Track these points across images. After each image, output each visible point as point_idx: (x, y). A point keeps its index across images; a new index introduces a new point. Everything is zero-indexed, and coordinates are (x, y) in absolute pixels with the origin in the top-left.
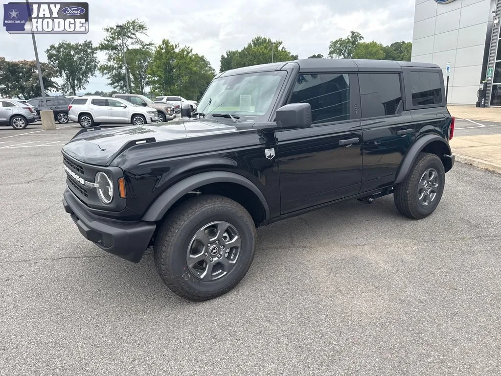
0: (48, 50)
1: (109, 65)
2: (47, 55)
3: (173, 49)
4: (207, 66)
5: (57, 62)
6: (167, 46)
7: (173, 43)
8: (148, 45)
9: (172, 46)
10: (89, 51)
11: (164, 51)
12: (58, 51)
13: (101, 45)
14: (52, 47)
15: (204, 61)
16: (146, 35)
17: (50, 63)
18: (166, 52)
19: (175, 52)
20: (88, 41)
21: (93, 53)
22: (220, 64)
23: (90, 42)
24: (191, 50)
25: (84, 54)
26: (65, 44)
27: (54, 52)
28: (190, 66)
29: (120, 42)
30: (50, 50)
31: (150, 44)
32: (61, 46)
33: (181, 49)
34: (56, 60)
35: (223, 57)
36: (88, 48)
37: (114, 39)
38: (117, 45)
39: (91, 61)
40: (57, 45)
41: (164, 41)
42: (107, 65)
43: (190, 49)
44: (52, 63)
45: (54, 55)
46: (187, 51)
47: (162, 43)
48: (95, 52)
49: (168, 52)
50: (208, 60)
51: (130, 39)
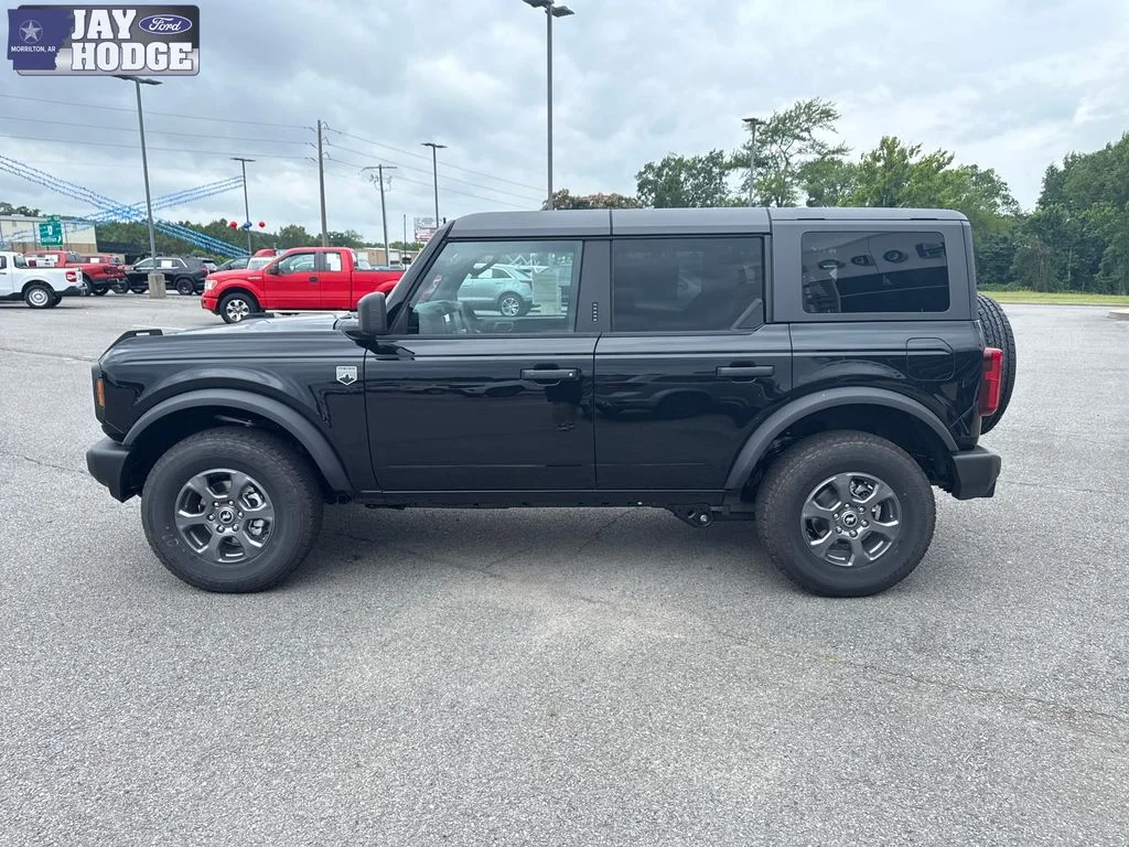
0: (641, 174)
1: (743, 199)
2: (637, 182)
3: (905, 158)
4: (997, 194)
5: (653, 195)
6: (891, 152)
7: (905, 143)
8: (834, 152)
9: (902, 151)
10: (716, 170)
11: (880, 164)
12: (659, 175)
13: (736, 158)
14: (649, 167)
15: (992, 181)
16: (834, 130)
17: (639, 198)
18: (885, 166)
19: (907, 165)
20: (717, 151)
21: (722, 174)
22: (1041, 187)
23: (721, 153)
24: (951, 158)
25: (704, 178)
26: (674, 160)
27: (651, 177)
28: (939, 195)
29: (774, 148)
30: (645, 172)
31: (840, 151)
32: (665, 164)
33: (927, 156)
34: (650, 191)
35: (1052, 171)
36: (715, 165)
37: (763, 143)
38: (766, 158)
39: (716, 190)
40: (658, 164)
41: (884, 142)
42: (739, 199)
43: (947, 156)
44: (643, 198)
45: (650, 182)
46: (938, 161)
47: (879, 146)
48: (726, 172)
49: (889, 165)
50: (1002, 180)
51: (796, 141)
